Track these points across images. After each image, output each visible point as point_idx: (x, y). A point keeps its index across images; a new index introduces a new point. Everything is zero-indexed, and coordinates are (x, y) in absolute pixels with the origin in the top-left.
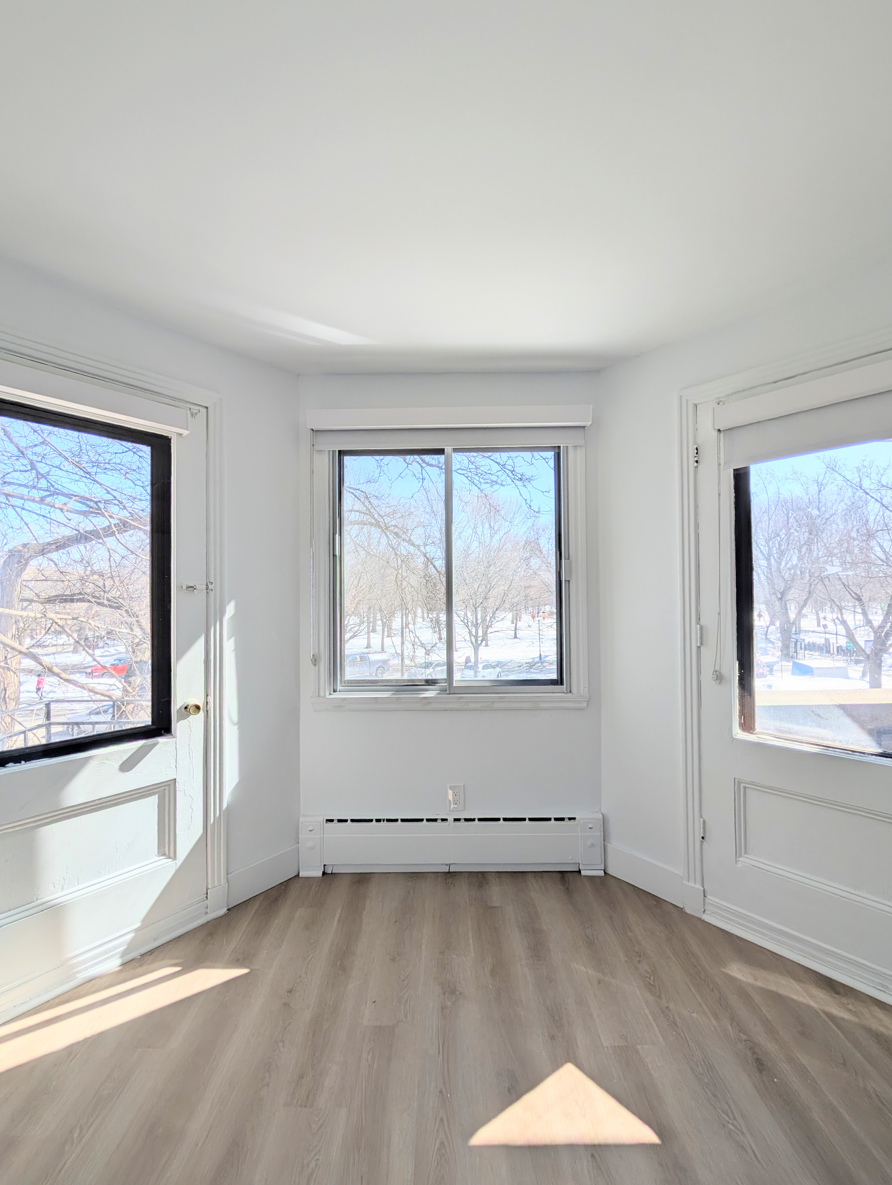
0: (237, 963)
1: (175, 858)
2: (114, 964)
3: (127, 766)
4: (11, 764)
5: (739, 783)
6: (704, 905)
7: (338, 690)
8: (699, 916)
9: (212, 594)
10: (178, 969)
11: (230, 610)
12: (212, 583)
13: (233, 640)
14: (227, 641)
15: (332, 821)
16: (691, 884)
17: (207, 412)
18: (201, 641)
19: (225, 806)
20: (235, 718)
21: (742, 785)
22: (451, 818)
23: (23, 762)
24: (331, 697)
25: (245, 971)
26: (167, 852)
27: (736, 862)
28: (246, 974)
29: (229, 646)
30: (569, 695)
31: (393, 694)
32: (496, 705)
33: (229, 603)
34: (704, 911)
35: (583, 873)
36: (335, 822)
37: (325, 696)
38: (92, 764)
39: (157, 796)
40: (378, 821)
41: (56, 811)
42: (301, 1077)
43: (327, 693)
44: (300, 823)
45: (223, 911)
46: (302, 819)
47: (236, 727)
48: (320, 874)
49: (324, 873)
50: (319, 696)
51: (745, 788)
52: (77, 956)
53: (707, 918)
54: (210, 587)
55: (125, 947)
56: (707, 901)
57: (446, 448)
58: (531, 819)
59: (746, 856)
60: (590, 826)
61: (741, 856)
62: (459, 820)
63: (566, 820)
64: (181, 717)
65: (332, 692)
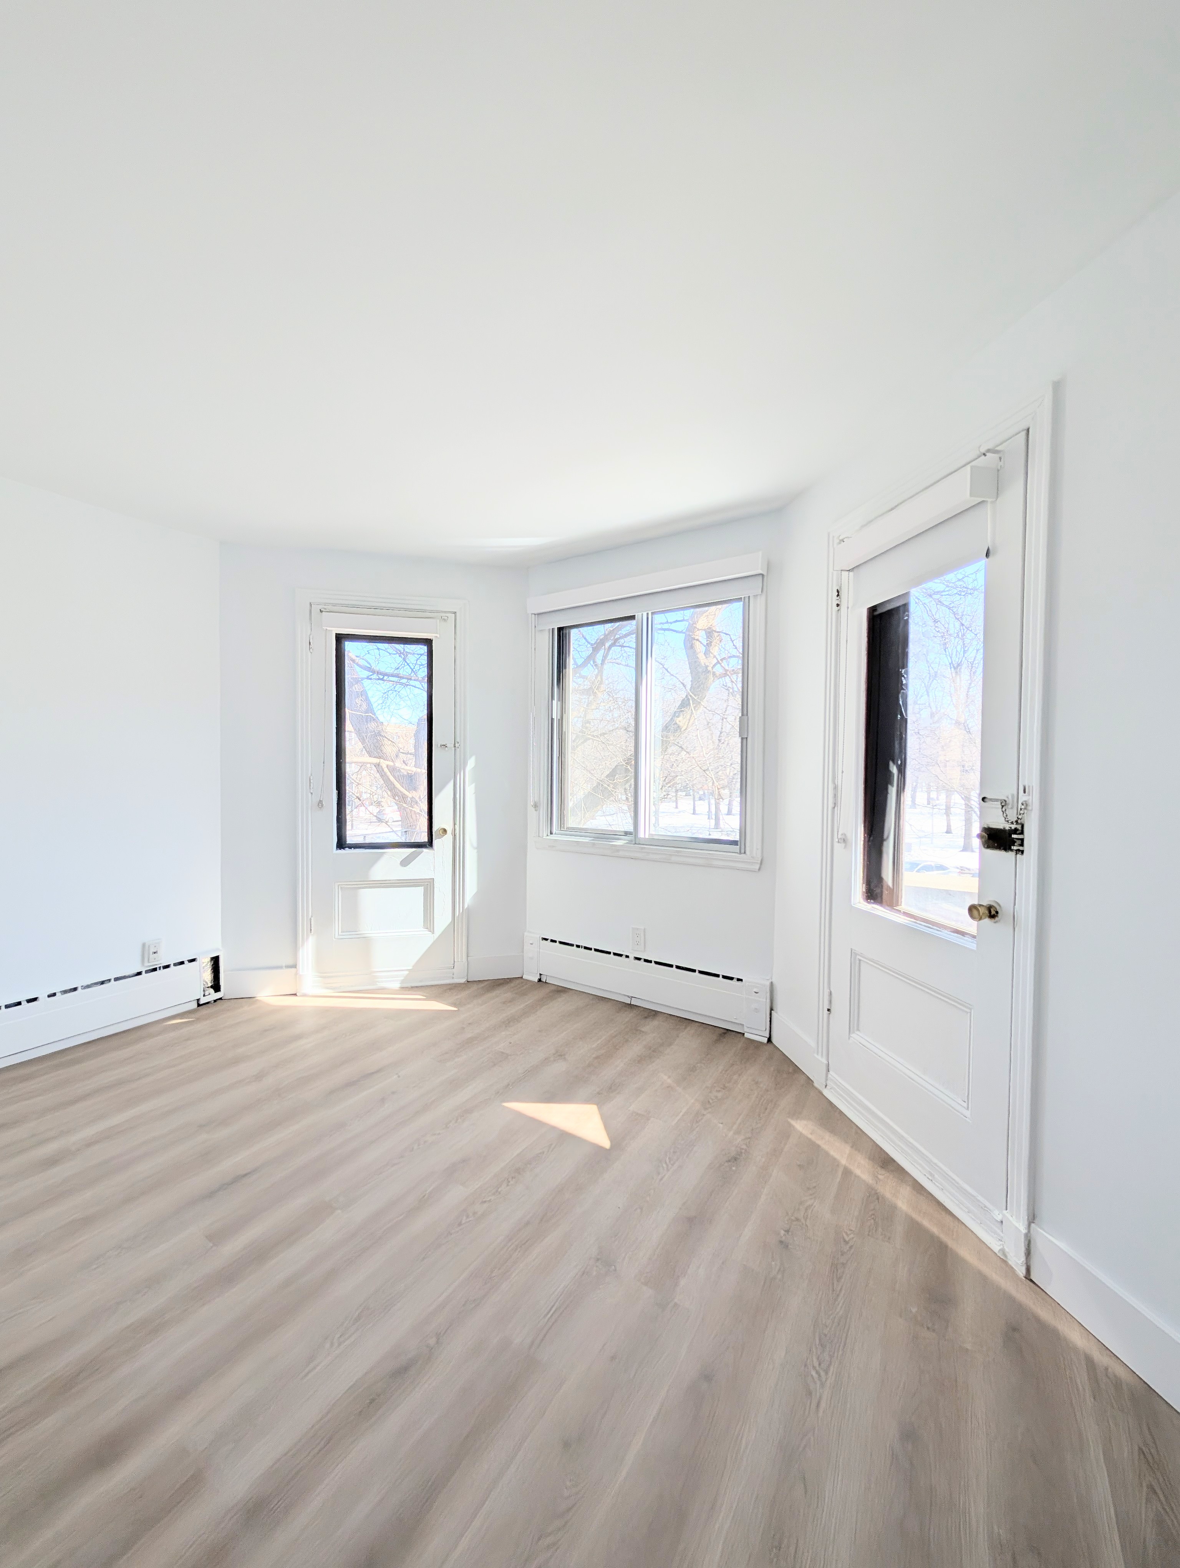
0: (454, 1005)
1: (433, 933)
2: (396, 985)
3: (405, 862)
4: (347, 849)
5: (856, 954)
6: (827, 1080)
7: (554, 833)
8: (821, 1089)
9: (458, 750)
10: (425, 998)
11: (471, 763)
12: (458, 743)
13: (473, 785)
14: (469, 786)
15: (546, 940)
16: (819, 1057)
17: (455, 616)
18: (451, 784)
19: (466, 906)
20: (475, 844)
21: (858, 957)
22: (632, 956)
23: (353, 849)
24: (548, 837)
25: (456, 1009)
26: (429, 927)
27: (849, 1038)
28: (456, 1011)
29: (470, 790)
30: (743, 855)
31: (593, 840)
32: (674, 859)
33: (471, 757)
34: (826, 1086)
35: (746, 1035)
36: (549, 941)
37: (543, 837)
38: (385, 857)
39: (423, 887)
40: (578, 946)
41: (366, 881)
42: (447, 1053)
43: (545, 835)
44: (525, 936)
45: (463, 981)
46: (526, 934)
47: (476, 851)
48: (536, 980)
49: (540, 980)
50: (539, 836)
51: (860, 960)
52: (378, 972)
53: (826, 1093)
54: (457, 745)
55: (403, 978)
56: (829, 1076)
57: (636, 614)
58: (701, 972)
59: (858, 1033)
60: (755, 990)
61: (854, 1032)
62: (639, 959)
63: (735, 980)
64: (440, 837)
65: (549, 834)
